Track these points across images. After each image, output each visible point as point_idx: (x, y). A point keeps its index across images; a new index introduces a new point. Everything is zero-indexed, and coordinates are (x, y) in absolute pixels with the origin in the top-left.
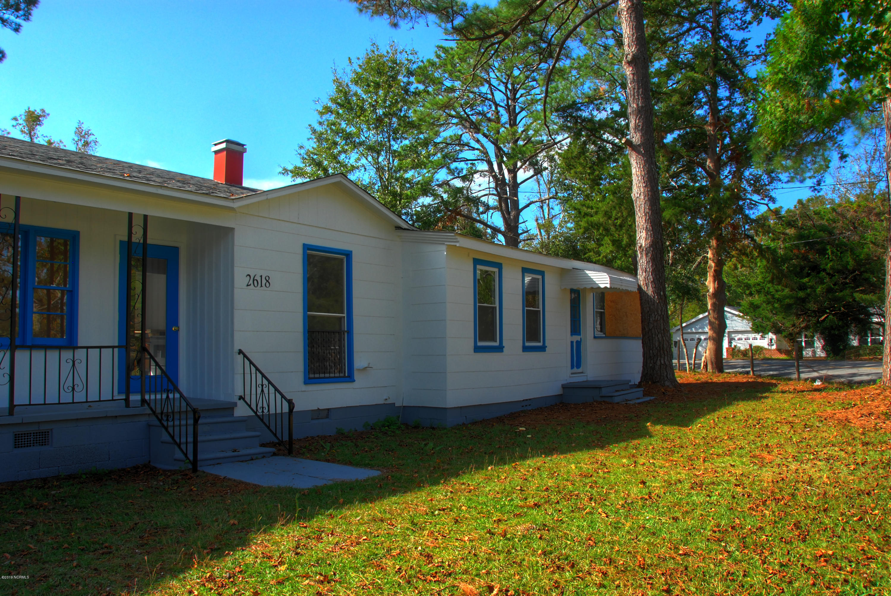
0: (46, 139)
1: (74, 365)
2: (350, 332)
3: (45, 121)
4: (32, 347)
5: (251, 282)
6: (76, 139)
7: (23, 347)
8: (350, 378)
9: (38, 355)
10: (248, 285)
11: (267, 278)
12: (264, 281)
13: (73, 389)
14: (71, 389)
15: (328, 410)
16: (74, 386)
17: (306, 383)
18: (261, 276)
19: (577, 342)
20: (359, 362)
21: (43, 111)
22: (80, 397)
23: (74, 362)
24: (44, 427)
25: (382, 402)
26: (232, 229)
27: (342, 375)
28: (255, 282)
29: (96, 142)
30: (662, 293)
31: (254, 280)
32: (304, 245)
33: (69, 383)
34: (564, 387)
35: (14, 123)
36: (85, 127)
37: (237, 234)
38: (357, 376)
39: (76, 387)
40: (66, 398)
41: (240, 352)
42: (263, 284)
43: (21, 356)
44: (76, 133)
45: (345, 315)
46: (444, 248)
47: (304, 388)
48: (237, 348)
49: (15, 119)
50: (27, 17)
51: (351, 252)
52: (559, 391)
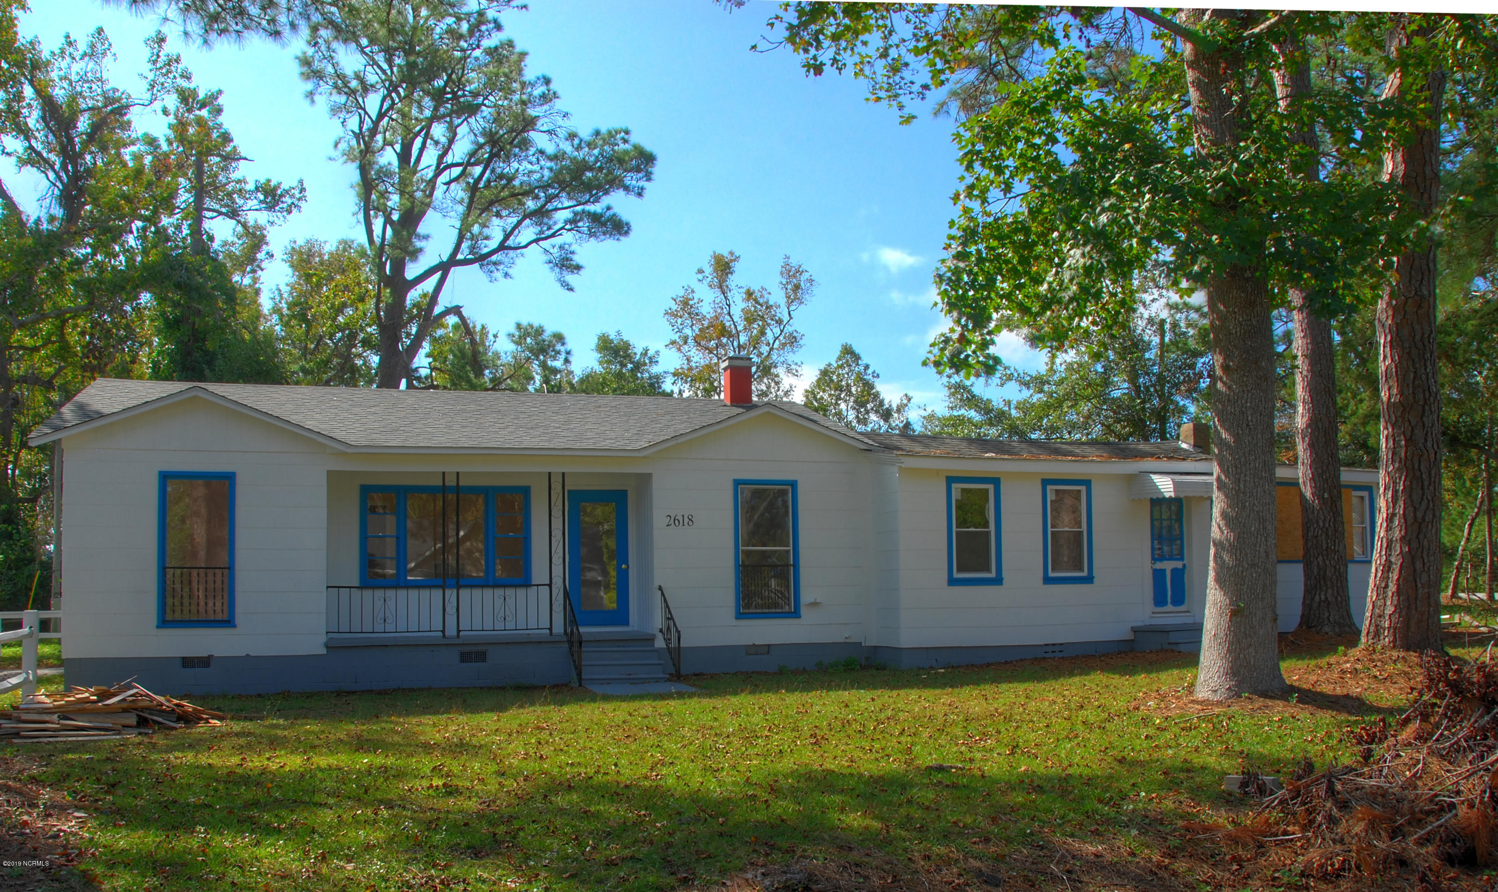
0: (744, 290)
1: (505, 600)
2: (796, 566)
3: (737, 267)
4: (472, 586)
5: (672, 522)
6: (784, 282)
7: (466, 586)
8: (795, 614)
9: (477, 592)
10: (668, 525)
11: (690, 517)
12: (686, 520)
13: (505, 619)
14: (503, 619)
15: (769, 646)
16: (505, 617)
17: (737, 618)
18: (683, 516)
19: (1174, 571)
20: (806, 597)
21: (731, 253)
22: (510, 625)
23: (505, 598)
24: (481, 648)
25: (842, 640)
26: (649, 476)
27: (786, 610)
28: (677, 522)
29: (811, 281)
30: (1326, 495)
31: (675, 520)
32: (734, 480)
33: (502, 614)
34: (1135, 630)
35: (700, 276)
36: (794, 262)
37: (654, 478)
38: (803, 611)
39: (507, 617)
40: (500, 625)
41: (660, 588)
42: (686, 523)
43: (465, 593)
44: (782, 273)
45: (791, 548)
46: (896, 469)
47: (735, 622)
48: (657, 583)
49: (701, 271)
50: (649, 177)
51: (796, 481)
52: (1130, 636)
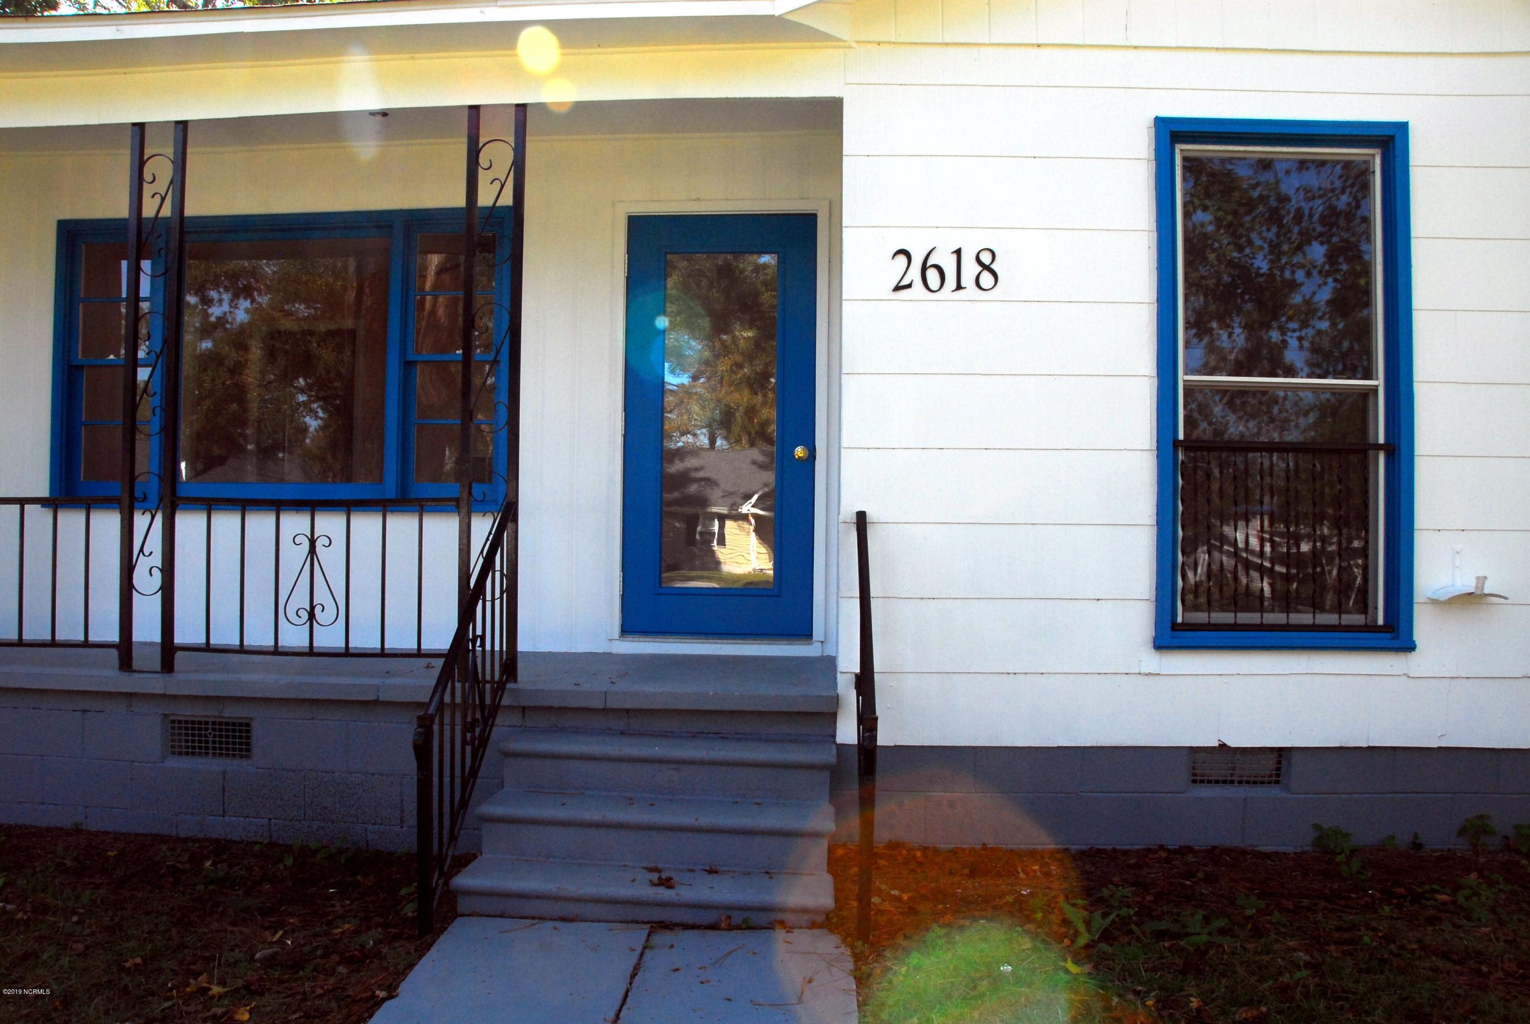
1: (312, 551)
2: (1400, 448)
5: (915, 273)
8: (1393, 635)
10: (898, 288)
11: (986, 258)
12: (970, 269)
13: (312, 616)
14: (305, 615)
15: (1281, 753)
16: (312, 607)
17: (1161, 644)
18: (958, 252)
23: (313, 542)
24: (233, 713)
27: (1357, 619)
28: (933, 277)
31: (924, 269)
32: (1161, 123)
33: (301, 600)
37: (850, 116)
38: (1427, 625)
39: (318, 610)
40: (294, 638)
42: (968, 279)
45: (1379, 382)
47: (1154, 661)
51: (1403, 127)
